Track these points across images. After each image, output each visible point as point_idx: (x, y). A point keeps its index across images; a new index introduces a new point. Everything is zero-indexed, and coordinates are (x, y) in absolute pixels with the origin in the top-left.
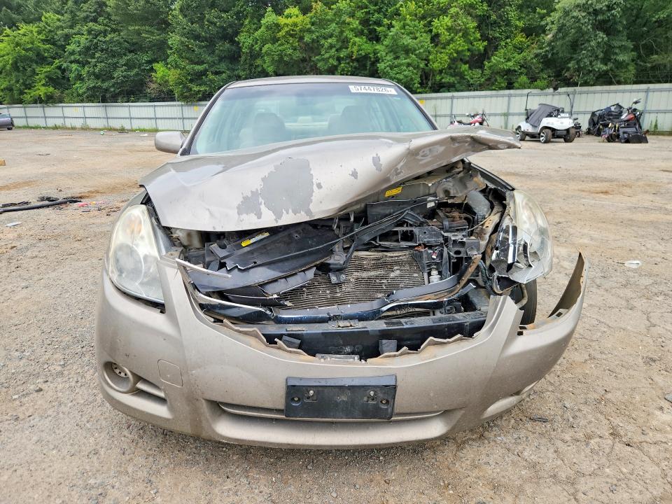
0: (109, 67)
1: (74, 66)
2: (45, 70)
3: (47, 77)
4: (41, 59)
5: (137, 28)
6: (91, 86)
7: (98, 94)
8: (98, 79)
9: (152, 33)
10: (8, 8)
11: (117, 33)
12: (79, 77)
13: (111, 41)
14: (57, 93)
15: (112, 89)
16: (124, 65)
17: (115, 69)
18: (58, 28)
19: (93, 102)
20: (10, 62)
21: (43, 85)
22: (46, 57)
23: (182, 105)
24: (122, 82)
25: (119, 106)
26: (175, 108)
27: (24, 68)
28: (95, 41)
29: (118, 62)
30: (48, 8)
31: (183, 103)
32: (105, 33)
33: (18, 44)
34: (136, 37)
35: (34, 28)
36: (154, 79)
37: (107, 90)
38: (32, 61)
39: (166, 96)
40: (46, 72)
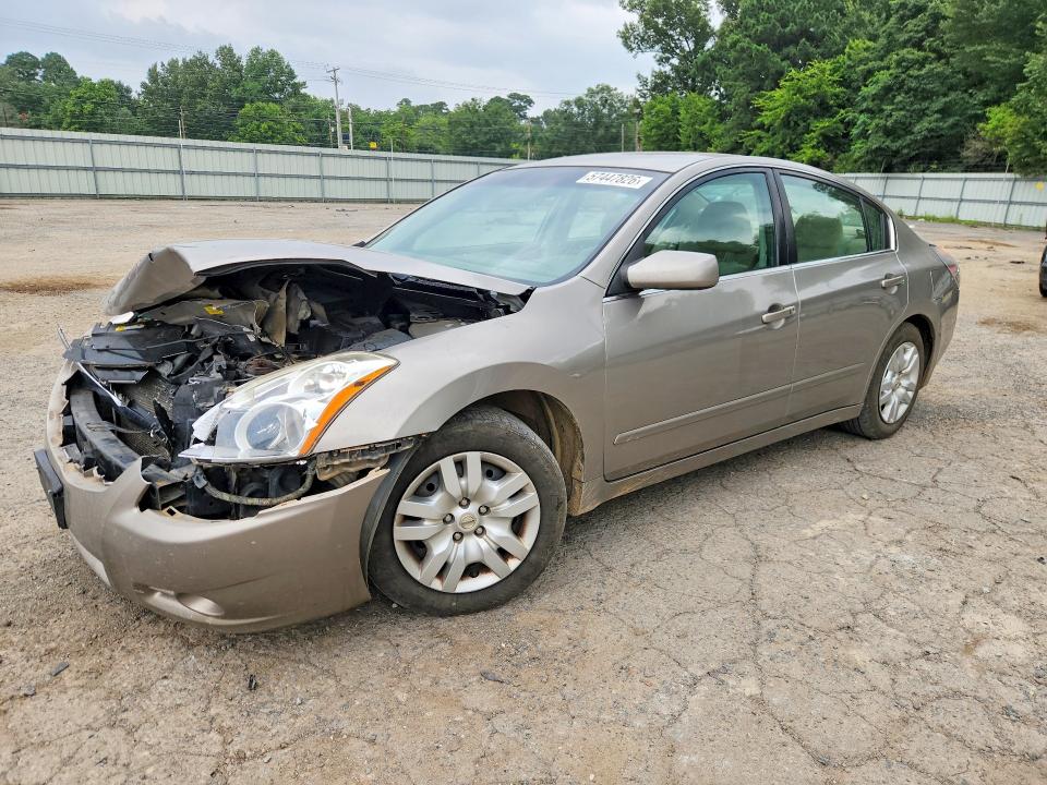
0: (911, 116)
1: (862, 118)
2: (821, 125)
3: (821, 134)
4: (824, 109)
5: (979, 48)
6: (874, 147)
7: (880, 159)
8: (888, 136)
9: (1005, 54)
10: (808, 40)
11: (943, 61)
12: (864, 135)
13: (930, 75)
14: (829, 157)
15: (905, 151)
16: (937, 112)
17: (920, 118)
18: (861, 61)
19: (872, 172)
20: (782, 115)
21: (813, 147)
22: (832, 106)
23: (1016, 180)
24: (926, 138)
25: (908, 179)
26: (1001, 183)
27: (796, 123)
28: (903, 76)
29: (927, 108)
30: (860, 33)
31: (1018, 176)
32: (922, 63)
33: (800, 90)
34: (975, 62)
35: (828, 65)
36: (982, 133)
37: (896, 153)
38: (810, 111)
39: (992, 163)
40: (822, 128)
